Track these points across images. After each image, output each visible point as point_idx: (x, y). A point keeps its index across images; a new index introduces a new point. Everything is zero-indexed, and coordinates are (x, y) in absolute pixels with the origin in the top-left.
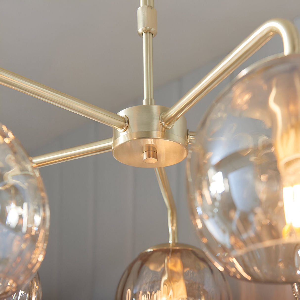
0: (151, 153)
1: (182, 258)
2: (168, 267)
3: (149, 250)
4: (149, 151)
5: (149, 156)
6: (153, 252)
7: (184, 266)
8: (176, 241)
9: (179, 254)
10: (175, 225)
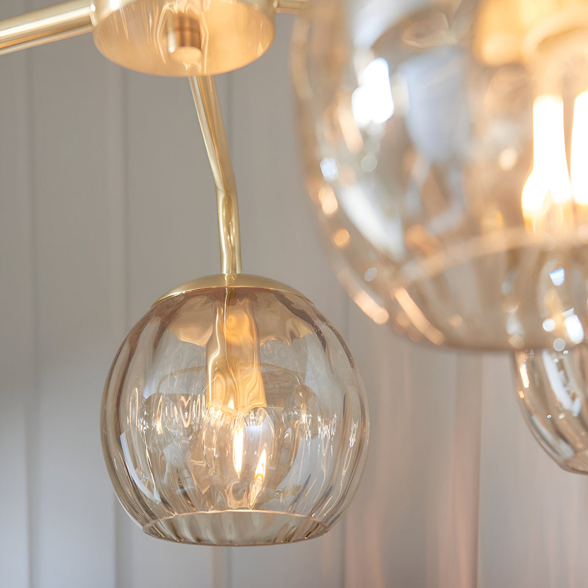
0: (187, 34)
1: (253, 311)
2: (221, 333)
3: (176, 293)
4: (181, 29)
5: (182, 43)
6: (187, 296)
7: (259, 331)
8: (238, 272)
9: (246, 301)
10: (234, 230)
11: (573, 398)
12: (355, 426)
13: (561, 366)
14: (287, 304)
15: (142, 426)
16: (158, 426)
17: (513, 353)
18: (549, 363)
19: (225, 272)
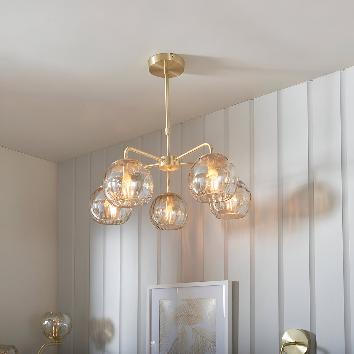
1: (173, 197)
6: (163, 195)
7: (173, 200)
8: (170, 192)
9: (171, 196)
11: (217, 209)
12: (187, 213)
13: (215, 205)
14: (178, 197)
15: (157, 213)
16: (159, 213)
17: (209, 203)
18: (214, 204)
19: (168, 192)
